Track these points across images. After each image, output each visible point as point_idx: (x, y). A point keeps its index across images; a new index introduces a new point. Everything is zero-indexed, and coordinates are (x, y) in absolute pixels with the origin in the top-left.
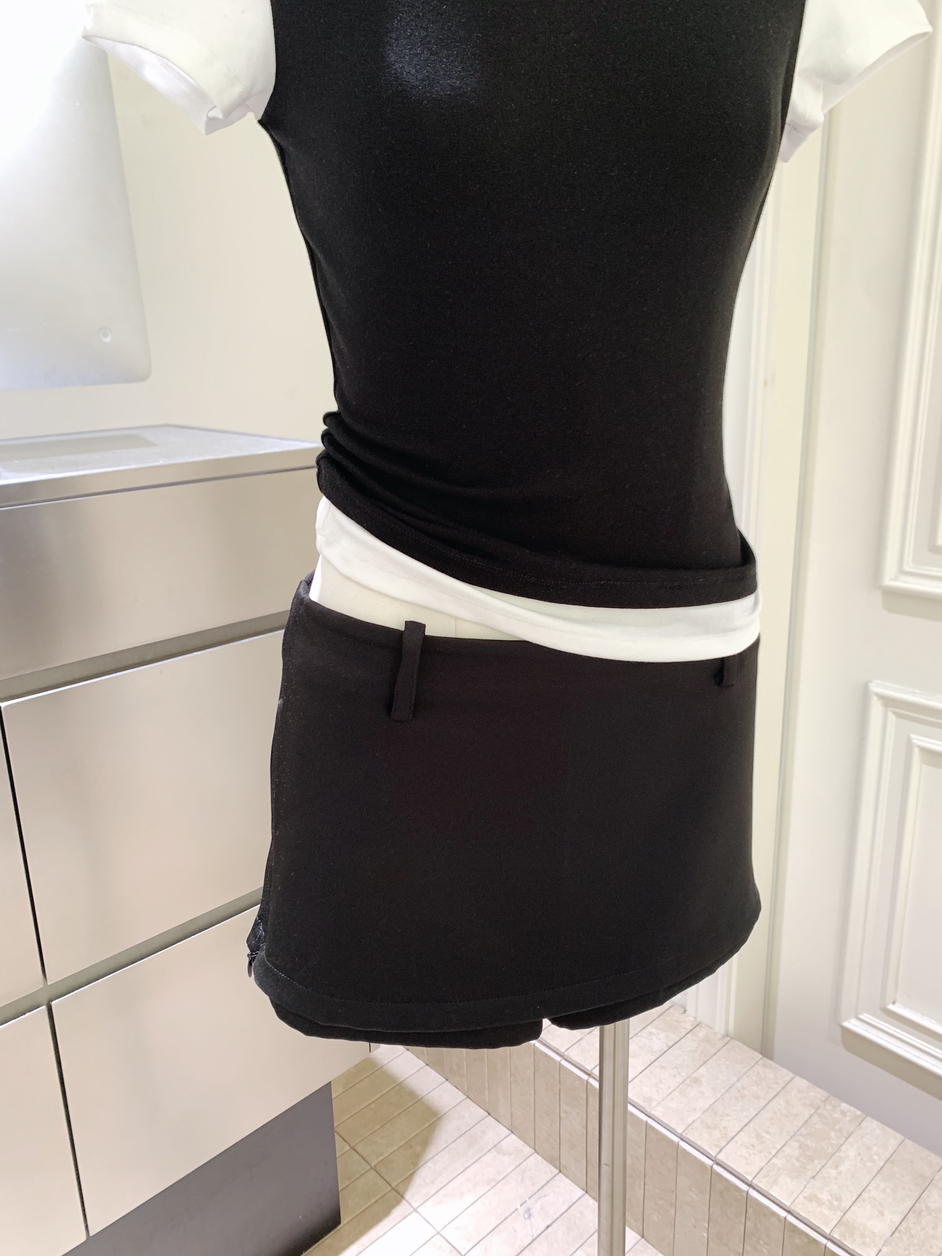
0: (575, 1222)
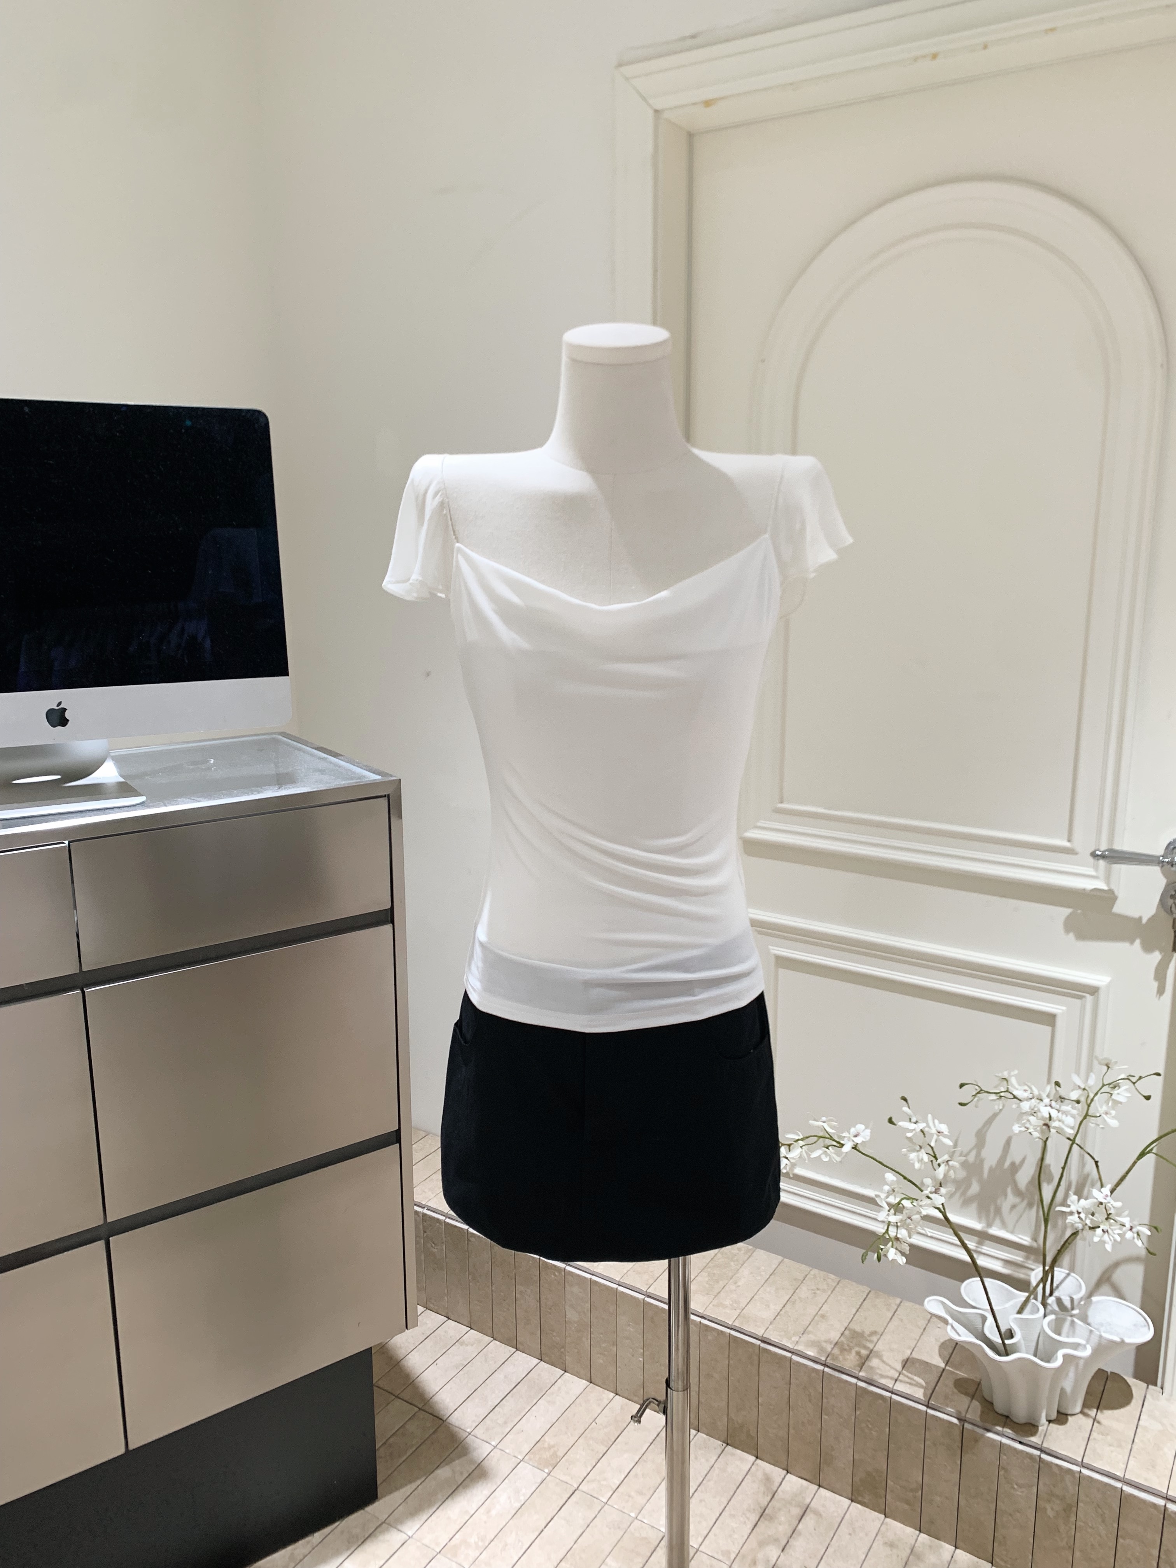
0: (534, 1382)
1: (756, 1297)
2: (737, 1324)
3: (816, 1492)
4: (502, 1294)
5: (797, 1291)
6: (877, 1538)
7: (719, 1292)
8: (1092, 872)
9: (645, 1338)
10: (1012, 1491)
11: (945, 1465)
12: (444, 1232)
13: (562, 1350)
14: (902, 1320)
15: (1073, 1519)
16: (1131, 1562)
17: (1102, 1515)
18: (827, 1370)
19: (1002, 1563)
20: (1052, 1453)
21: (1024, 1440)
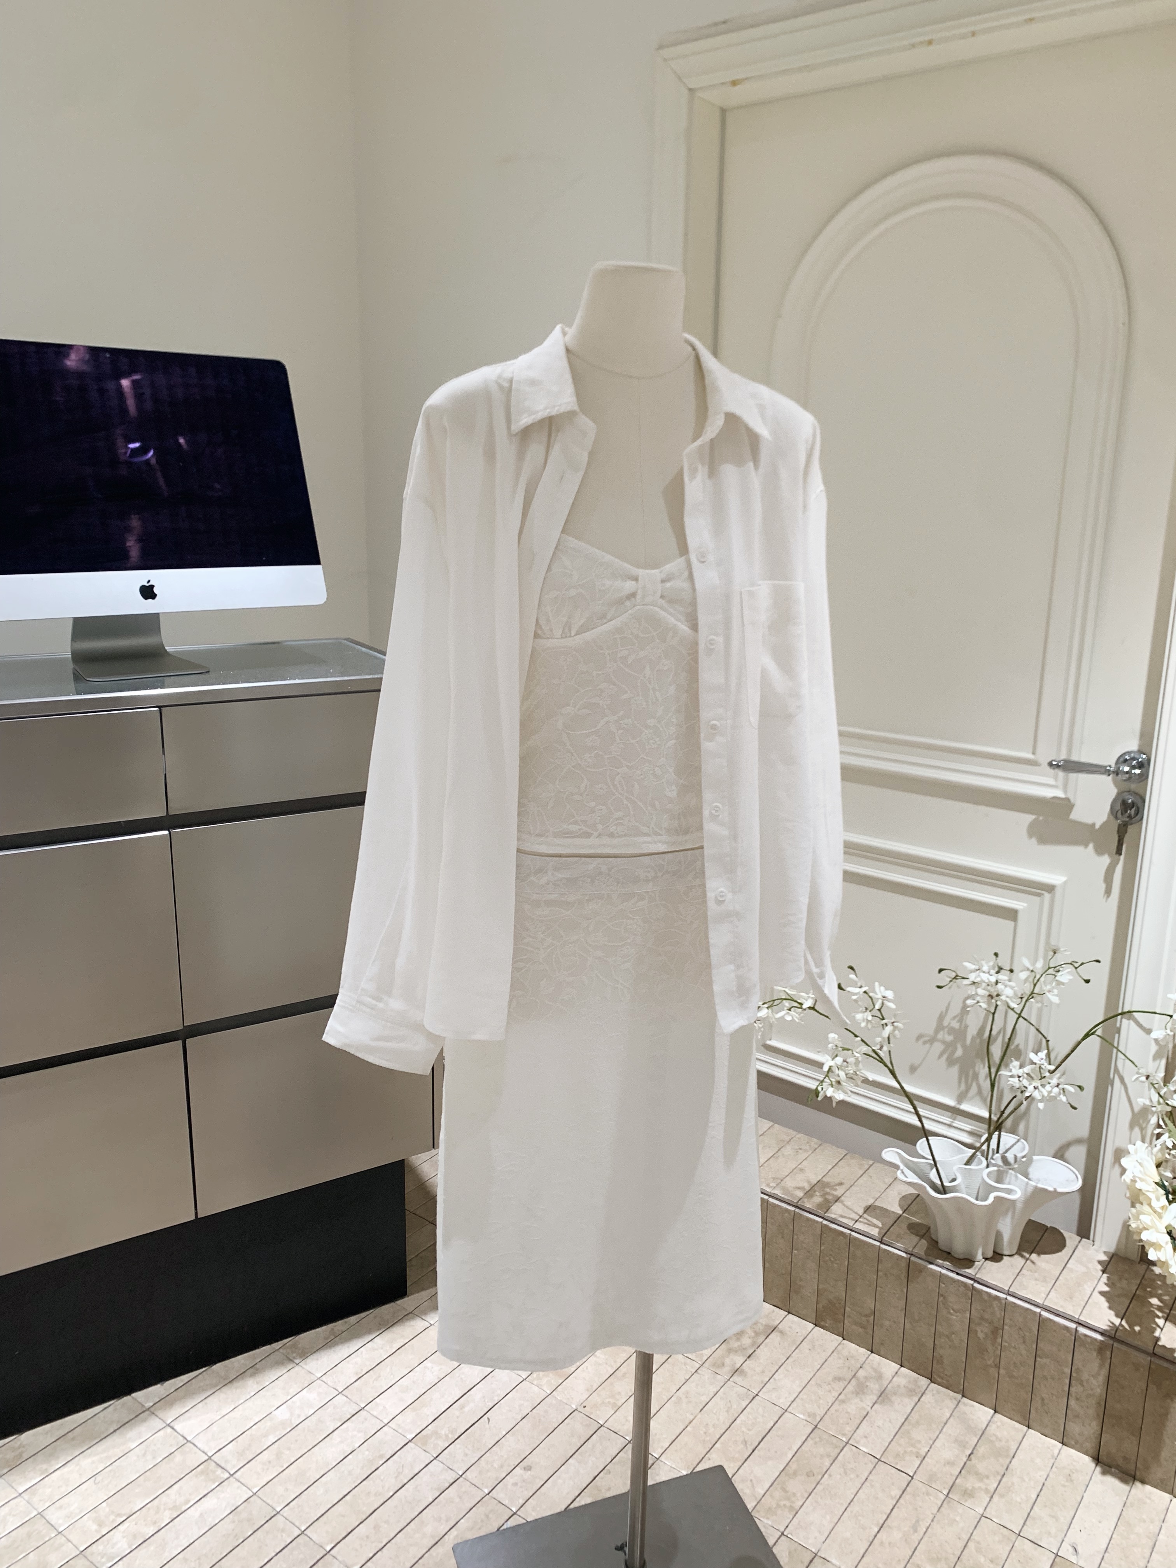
3: (786, 1316)
6: (834, 1354)
8: (1052, 781)
10: (949, 1316)
11: (894, 1293)
14: (871, 1177)
15: (999, 1340)
16: (1047, 1379)
17: (1023, 1337)
18: (797, 1210)
19: (939, 1380)
20: (984, 1283)
21: (963, 1271)
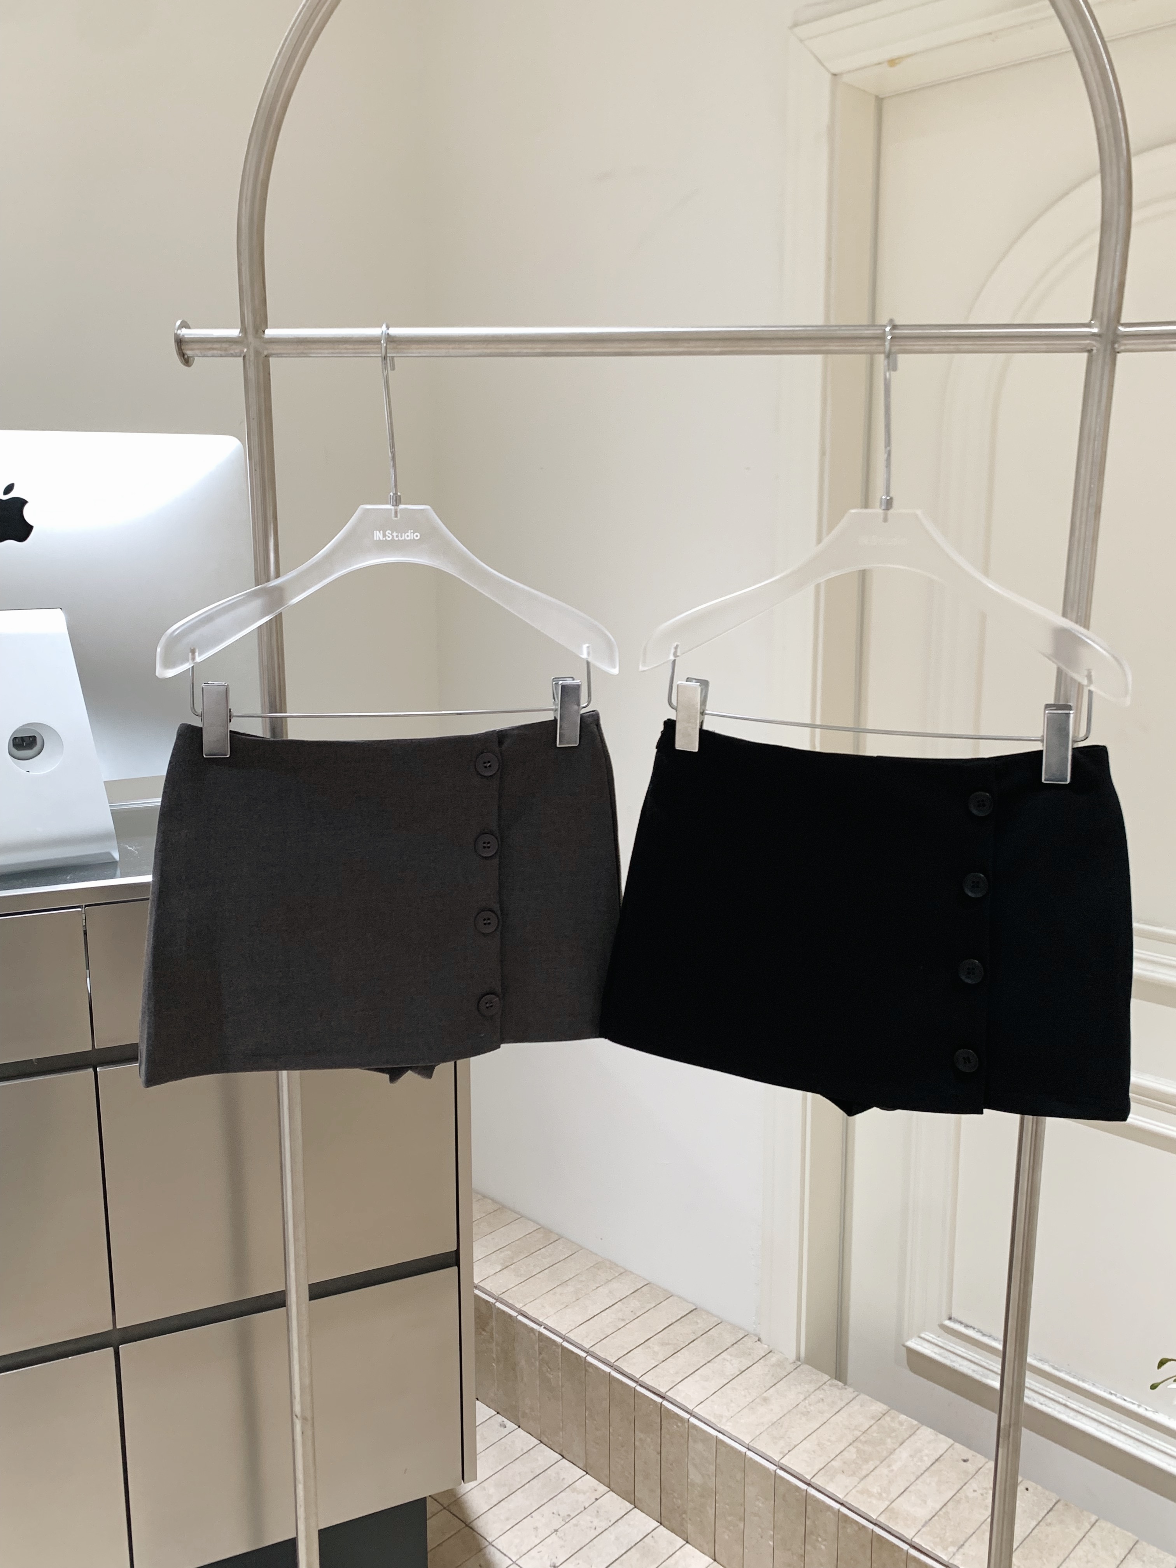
1: (912, 1488)
2: (882, 1520)
4: (620, 1438)
5: (964, 1487)
7: (867, 1475)
9: (775, 1519)
12: (560, 1357)
13: (684, 1516)
